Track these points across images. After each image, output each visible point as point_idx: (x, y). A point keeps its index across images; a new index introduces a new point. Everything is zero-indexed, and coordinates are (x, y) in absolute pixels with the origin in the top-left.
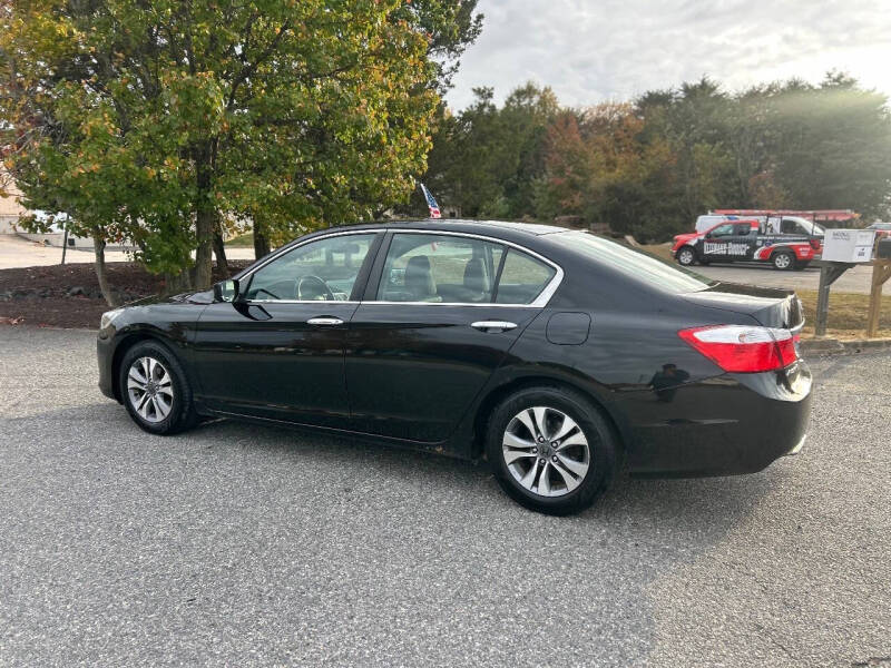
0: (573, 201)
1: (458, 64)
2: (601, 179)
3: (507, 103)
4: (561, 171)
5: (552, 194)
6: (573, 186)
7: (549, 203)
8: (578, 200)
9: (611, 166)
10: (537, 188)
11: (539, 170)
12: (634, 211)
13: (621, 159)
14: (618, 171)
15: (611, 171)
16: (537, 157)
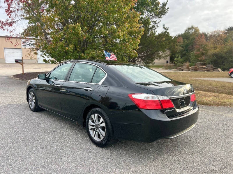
0: (202, 58)
1: (160, 21)
2: (211, 52)
3: (185, 31)
4: (199, 50)
5: (196, 56)
6: (203, 54)
7: (195, 58)
8: (204, 58)
9: (215, 48)
10: (191, 54)
11: (193, 49)
12: (221, 61)
13: (218, 46)
14: (217, 49)
15: (215, 49)
16: (192, 46)
